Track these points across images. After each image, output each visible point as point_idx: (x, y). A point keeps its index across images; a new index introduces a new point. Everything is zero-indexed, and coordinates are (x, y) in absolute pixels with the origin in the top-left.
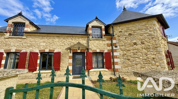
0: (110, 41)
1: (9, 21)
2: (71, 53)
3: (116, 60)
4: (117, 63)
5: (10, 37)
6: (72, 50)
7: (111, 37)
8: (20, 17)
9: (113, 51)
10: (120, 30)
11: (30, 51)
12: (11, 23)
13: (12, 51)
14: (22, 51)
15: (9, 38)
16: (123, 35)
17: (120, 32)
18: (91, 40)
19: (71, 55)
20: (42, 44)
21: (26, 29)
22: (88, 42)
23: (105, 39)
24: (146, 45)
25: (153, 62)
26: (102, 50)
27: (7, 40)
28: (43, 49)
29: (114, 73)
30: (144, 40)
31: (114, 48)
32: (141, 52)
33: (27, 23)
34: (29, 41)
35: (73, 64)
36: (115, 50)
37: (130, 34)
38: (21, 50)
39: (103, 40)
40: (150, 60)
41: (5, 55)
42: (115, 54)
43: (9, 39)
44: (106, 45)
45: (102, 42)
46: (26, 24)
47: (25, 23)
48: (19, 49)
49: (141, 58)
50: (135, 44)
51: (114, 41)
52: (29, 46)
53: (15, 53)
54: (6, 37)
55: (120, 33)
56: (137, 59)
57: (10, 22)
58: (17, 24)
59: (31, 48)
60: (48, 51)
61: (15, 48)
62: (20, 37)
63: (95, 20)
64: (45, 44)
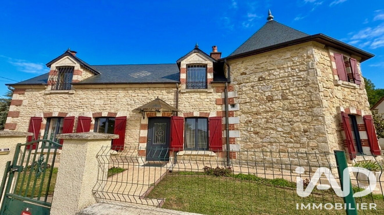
0: (223, 93)
1: (52, 66)
2: (144, 118)
3: (232, 134)
4: (233, 141)
5: (53, 91)
6: (147, 113)
7: (224, 85)
8: (68, 58)
9: (227, 114)
10: (242, 70)
11: (80, 115)
12: (55, 69)
13: (53, 115)
14: (68, 116)
15: (51, 94)
16: (248, 81)
17: (242, 74)
18: (184, 93)
19: (145, 121)
20: (97, 102)
21: (75, 78)
22: (177, 95)
23: (212, 90)
24: (291, 101)
25: (304, 139)
26: (205, 112)
27: (48, 96)
28: (98, 111)
29: (228, 161)
30: (287, 91)
31: (230, 109)
32: (280, 116)
33: (77, 66)
34: (78, 98)
35: (148, 140)
36: (231, 111)
37: (261, 79)
38: (67, 114)
39: (208, 91)
40: (297, 133)
41: (45, 122)
42: (231, 120)
43: (51, 96)
44: (214, 103)
45: (205, 97)
46: (75, 69)
47: (74, 67)
48: (65, 111)
49: (280, 129)
50: (270, 99)
51: (230, 95)
52: (78, 107)
53: (59, 118)
54: (47, 92)
55: (242, 76)
56: (272, 131)
57: (54, 66)
58: (63, 69)
59: (82, 110)
60: (106, 116)
61: (59, 110)
62: (66, 91)
63: (194, 51)
64: (102, 102)
